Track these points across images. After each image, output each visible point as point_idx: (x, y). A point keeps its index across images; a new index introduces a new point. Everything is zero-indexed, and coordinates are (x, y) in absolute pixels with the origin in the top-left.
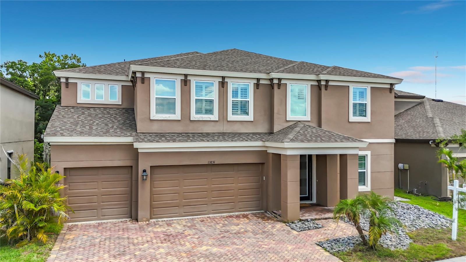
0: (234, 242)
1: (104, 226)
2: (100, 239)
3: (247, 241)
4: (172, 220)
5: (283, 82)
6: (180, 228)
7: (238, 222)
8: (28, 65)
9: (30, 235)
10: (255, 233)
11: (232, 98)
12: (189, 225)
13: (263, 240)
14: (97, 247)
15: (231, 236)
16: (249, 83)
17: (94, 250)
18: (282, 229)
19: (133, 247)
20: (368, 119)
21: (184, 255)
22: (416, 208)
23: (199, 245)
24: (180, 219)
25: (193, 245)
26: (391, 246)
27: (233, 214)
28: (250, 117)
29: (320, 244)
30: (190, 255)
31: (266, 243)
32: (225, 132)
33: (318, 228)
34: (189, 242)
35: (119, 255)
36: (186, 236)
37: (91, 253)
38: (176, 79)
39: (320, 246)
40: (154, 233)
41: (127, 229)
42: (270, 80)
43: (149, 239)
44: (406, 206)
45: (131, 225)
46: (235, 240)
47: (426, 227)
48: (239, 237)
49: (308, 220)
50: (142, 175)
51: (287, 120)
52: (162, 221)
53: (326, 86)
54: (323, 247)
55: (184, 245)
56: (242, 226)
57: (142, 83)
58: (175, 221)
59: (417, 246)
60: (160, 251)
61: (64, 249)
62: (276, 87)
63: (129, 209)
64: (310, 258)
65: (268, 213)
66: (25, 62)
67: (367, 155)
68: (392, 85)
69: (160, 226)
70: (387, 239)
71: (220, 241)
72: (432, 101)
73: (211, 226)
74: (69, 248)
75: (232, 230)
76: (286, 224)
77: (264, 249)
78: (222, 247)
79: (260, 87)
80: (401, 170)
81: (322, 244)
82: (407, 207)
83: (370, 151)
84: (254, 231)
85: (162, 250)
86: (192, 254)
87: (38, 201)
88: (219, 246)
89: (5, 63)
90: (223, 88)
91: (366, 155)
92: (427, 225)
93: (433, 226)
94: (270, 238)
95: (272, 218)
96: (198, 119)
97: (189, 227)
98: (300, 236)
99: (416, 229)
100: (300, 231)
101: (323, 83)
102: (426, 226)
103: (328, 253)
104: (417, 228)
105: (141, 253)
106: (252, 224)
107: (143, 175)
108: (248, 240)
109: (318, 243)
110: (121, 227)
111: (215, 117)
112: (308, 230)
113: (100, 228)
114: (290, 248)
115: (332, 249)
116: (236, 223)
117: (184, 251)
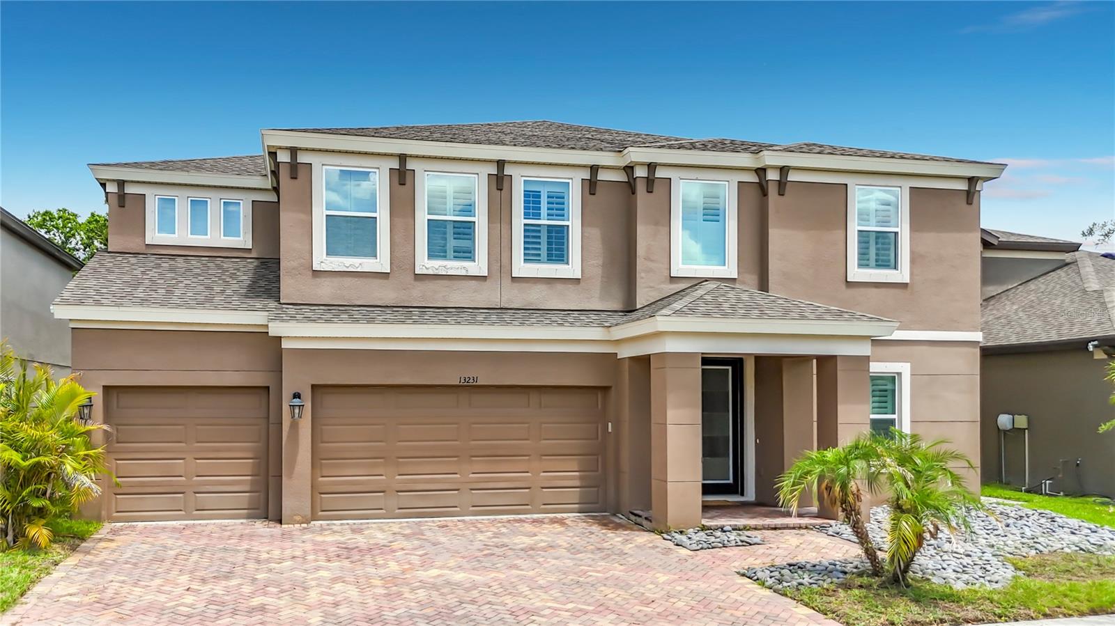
0: (515, 565)
1: (199, 529)
2: (178, 550)
3: (549, 562)
4: (368, 523)
5: (660, 173)
6: (383, 537)
7: (537, 530)
8: (80, 220)
9: (14, 530)
10: (573, 550)
11: (525, 218)
12: (408, 531)
13: (592, 563)
14: (167, 564)
15: (510, 553)
16: (569, 179)
17: (159, 568)
18: (651, 545)
19: (253, 566)
20: (902, 274)
21: (378, 582)
22: (1043, 517)
23: (421, 567)
24: (388, 523)
25: (407, 566)
26: (955, 581)
27: (528, 516)
28: (572, 268)
29: (749, 575)
30: (394, 583)
31: (599, 569)
32: (507, 306)
33: (751, 544)
34: (397, 562)
35: (215, 577)
36: (394, 551)
37: (150, 572)
38: (378, 168)
39: (749, 578)
40: (315, 543)
41: (251, 537)
42: (626, 169)
43: (298, 553)
44: (1014, 512)
45: (262, 530)
46: (519, 562)
47: (1067, 550)
48: (531, 557)
49: (724, 529)
50: (290, 406)
51: (672, 275)
52: (342, 524)
53: (782, 185)
54: (756, 578)
55: (385, 566)
56: (543, 538)
57: (292, 178)
58: (373, 525)
59: (1035, 583)
60: (320, 574)
61: (90, 564)
62: (641, 188)
63: (262, 496)
64: (716, 598)
65: (621, 516)
66: (74, 215)
67: (899, 374)
68: (972, 180)
69: (334, 532)
70: (944, 569)
71: (479, 561)
72: (1102, 257)
73: (463, 536)
74: (101, 564)
75: (515, 544)
76: (662, 536)
77: (589, 579)
78: (480, 572)
79: (599, 190)
80: (1005, 432)
81: (755, 573)
82: (1017, 513)
83: (909, 364)
84: (573, 547)
85: (324, 573)
86: (400, 581)
87: (30, 446)
88: (473, 569)
89: (29, 217)
90: (499, 191)
91: (897, 373)
92: (1071, 546)
93: (1090, 548)
94: (614, 559)
95: (629, 526)
96: (436, 272)
97: (404, 535)
98: (698, 558)
99: (1037, 553)
100: (699, 548)
101: (773, 176)
102: (1069, 548)
103: (768, 590)
104: (1041, 552)
105: (270, 576)
106: (571, 534)
107: (293, 406)
108: (554, 562)
109: (742, 571)
110: (238, 533)
111: (479, 265)
112: (720, 547)
113: (187, 532)
114: (662, 578)
115: (780, 581)
116: (531, 532)
117: (380, 577)
